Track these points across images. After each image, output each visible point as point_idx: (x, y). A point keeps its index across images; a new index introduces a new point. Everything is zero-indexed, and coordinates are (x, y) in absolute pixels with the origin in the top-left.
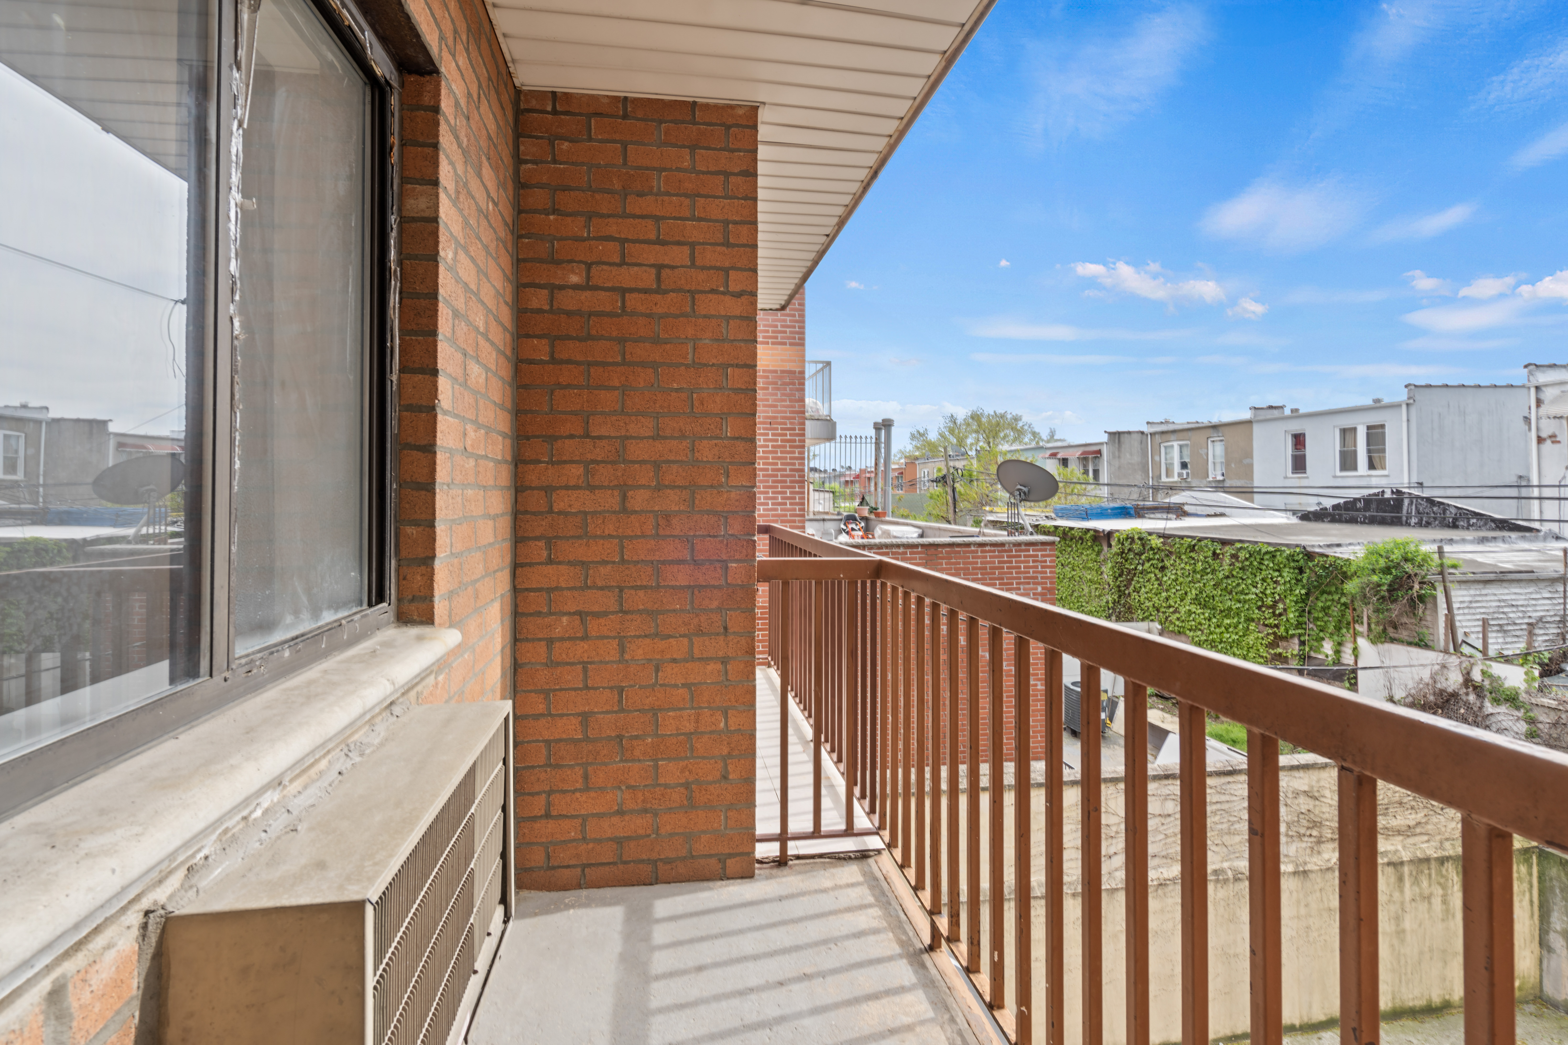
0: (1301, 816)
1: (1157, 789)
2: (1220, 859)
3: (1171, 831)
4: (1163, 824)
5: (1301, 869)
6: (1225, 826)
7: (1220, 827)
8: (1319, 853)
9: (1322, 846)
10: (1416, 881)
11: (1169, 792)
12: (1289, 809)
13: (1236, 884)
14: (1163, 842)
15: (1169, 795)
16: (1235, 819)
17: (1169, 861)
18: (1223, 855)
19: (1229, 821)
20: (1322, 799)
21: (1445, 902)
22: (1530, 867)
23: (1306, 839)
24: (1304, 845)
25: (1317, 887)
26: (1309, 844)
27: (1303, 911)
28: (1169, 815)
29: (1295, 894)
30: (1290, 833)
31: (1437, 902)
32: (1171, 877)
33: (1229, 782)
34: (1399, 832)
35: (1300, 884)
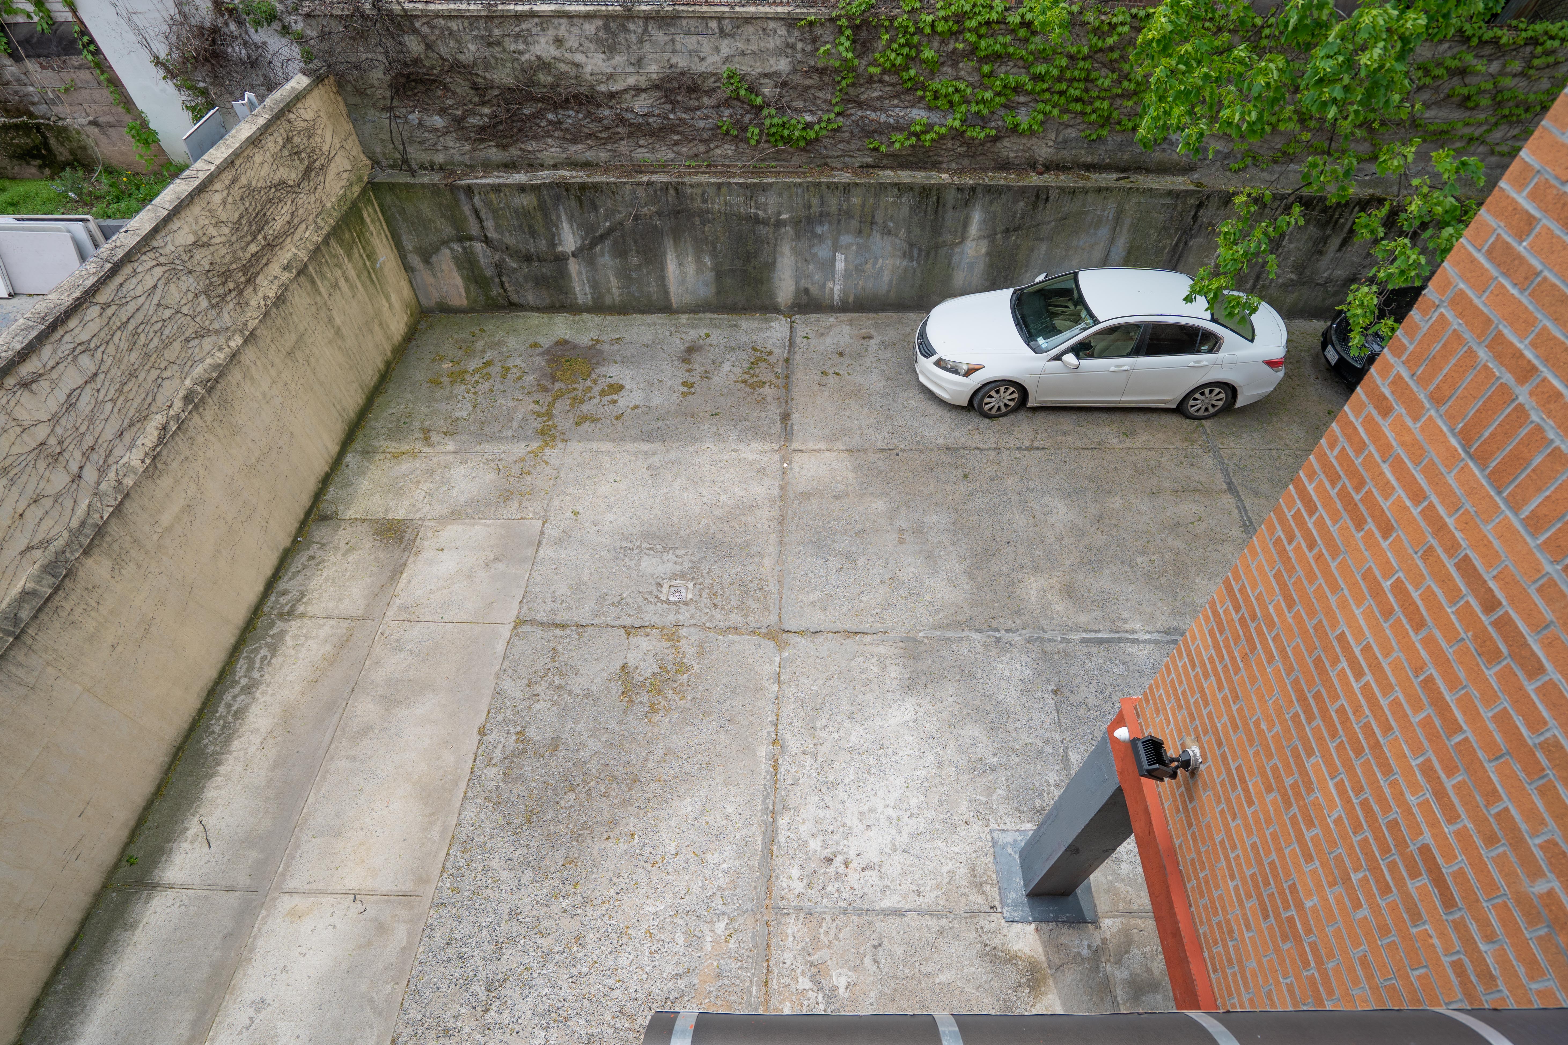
0: (210, 275)
1: (54, 352)
2: (179, 381)
3: (112, 391)
4: (98, 391)
5: (247, 333)
6: (156, 341)
7: (152, 346)
8: (247, 303)
9: (245, 293)
10: (323, 277)
11: (71, 346)
12: (195, 275)
13: (213, 395)
14: (116, 410)
15: (74, 349)
16: (160, 324)
17: (138, 425)
18: (178, 374)
19: (156, 332)
20: (213, 241)
21: (347, 280)
22: (373, 205)
23: (229, 298)
24: (231, 305)
25: (268, 340)
26: (235, 301)
27: (273, 373)
28: (96, 375)
29: (258, 363)
30: (214, 302)
31: (342, 283)
32: (155, 440)
33: (121, 285)
34: (286, 234)
35: (256, 350)
